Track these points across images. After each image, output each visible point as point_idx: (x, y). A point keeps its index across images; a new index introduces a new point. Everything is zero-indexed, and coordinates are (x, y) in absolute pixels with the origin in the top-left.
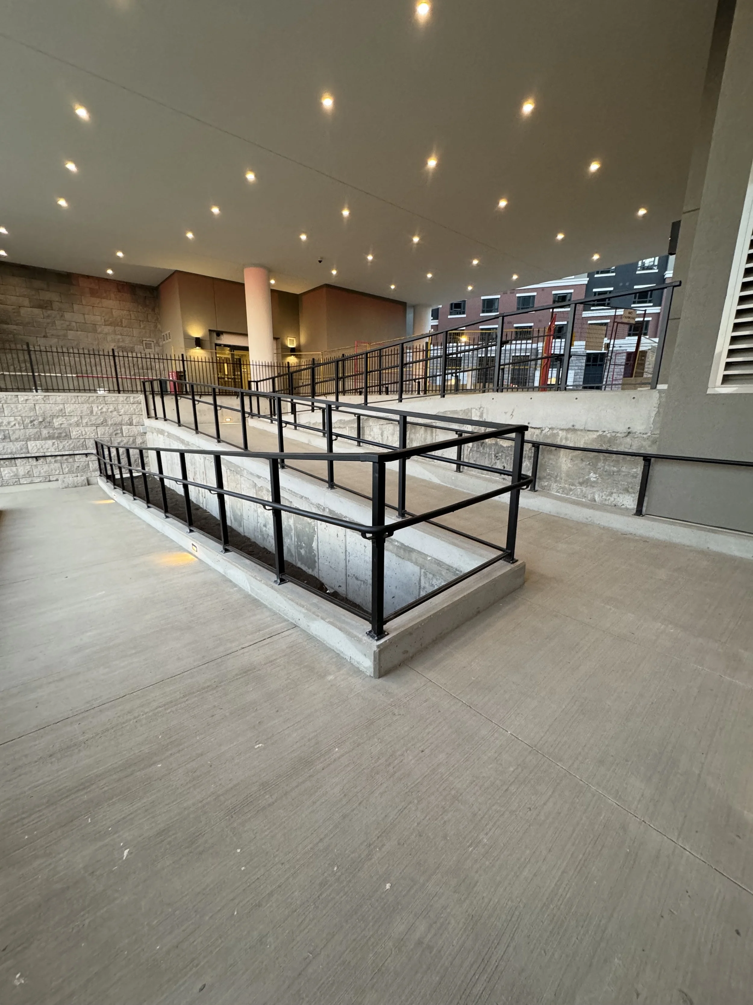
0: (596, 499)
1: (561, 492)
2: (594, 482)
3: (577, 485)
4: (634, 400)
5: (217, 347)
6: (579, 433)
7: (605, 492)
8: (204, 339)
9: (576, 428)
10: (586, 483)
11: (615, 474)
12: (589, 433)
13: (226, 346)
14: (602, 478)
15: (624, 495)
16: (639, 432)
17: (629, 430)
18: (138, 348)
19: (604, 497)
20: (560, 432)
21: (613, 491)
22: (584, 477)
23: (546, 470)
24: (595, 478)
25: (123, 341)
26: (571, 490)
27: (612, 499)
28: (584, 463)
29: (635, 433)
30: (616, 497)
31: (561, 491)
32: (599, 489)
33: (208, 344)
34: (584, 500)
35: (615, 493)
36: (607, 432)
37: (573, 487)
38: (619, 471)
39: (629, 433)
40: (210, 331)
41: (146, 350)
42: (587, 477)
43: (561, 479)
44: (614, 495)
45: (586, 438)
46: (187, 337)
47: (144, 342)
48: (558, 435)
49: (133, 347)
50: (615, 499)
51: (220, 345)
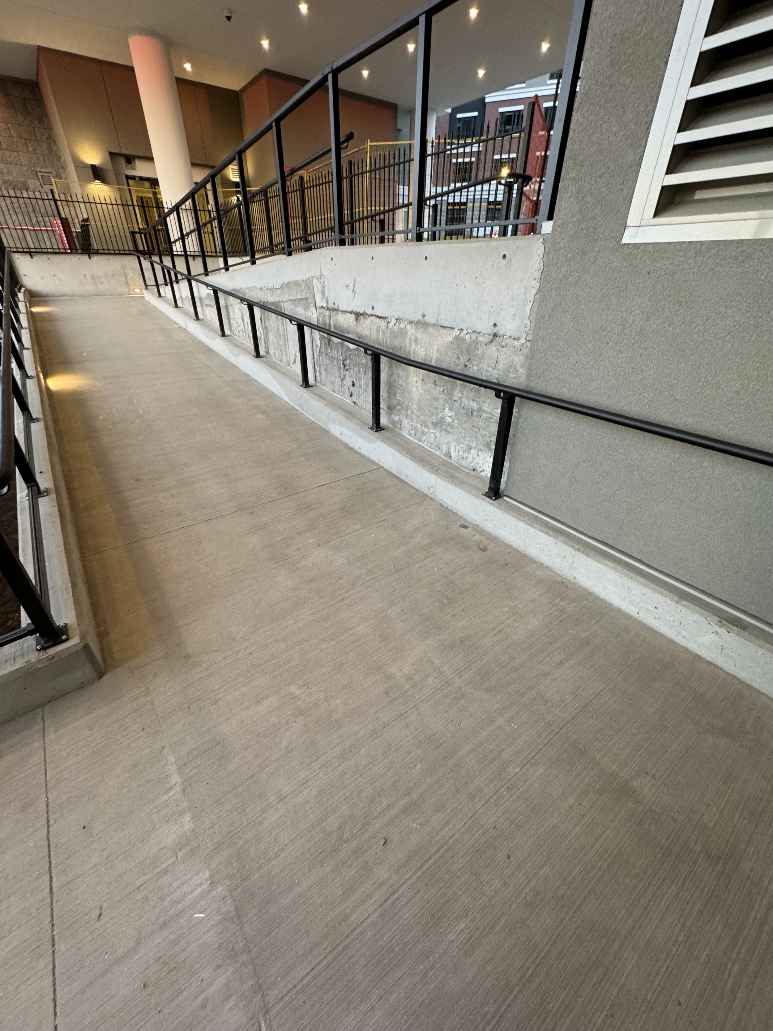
0: (452, 453)
1: (413, 435)
2: (449, 425)
3: (430, 426)
4: (504, 261)
5: (130, 181)
6: (431, 330)
7: (462, 445)
8: (105, 167)
9: (427, 319)
10: (439, 424)
11: (475, 414)
12: (442, 331)
13: (142, 179)
14: (458, 420)
15: (485, 455)
16: (508, 334)
17: (495, 330)
18: (33, 183)
19: (460, 453)
20: (409, 327)
21: (471, 444)
22: (437, 414)
23: (395, 395)
24: (451, 417)
25: (9, 173)
26: (423, 433)
27: (470, 458)
28: (438, 388)
29: (503, 336)
30: (475, 456)
31: (412, 432)
32: (456, 437)
33: (111, 175)
34: (438, 453)
35: (474, 448)
36: (465, 332)
37: (426, 430)
38: (480, 410)
39: (495, 335)
40: (111, 154)
41: (45, 187)
42: (441, 415)
43: (412, 412)
44: (473, 451)
45: (440, 342)
46: (79, 165)
47: (39, 174)
48: (406, 333)
49: (25, 182)
50: (473, 458)
51: (134, 178)
